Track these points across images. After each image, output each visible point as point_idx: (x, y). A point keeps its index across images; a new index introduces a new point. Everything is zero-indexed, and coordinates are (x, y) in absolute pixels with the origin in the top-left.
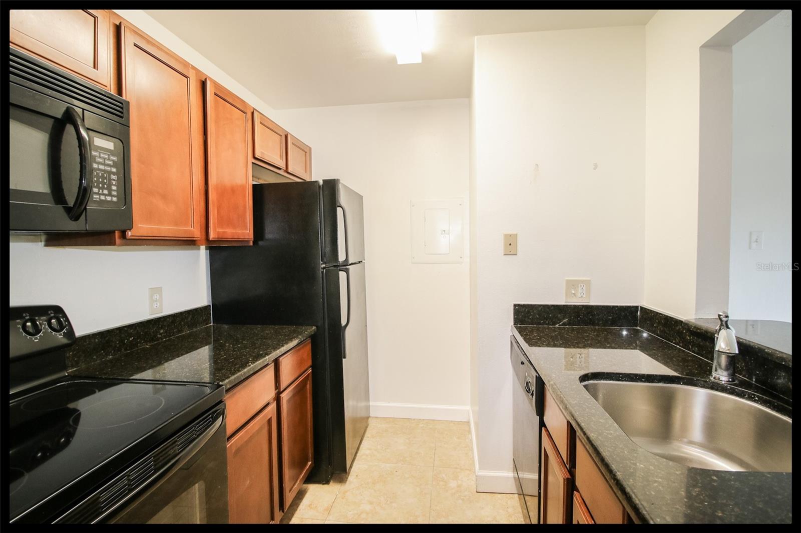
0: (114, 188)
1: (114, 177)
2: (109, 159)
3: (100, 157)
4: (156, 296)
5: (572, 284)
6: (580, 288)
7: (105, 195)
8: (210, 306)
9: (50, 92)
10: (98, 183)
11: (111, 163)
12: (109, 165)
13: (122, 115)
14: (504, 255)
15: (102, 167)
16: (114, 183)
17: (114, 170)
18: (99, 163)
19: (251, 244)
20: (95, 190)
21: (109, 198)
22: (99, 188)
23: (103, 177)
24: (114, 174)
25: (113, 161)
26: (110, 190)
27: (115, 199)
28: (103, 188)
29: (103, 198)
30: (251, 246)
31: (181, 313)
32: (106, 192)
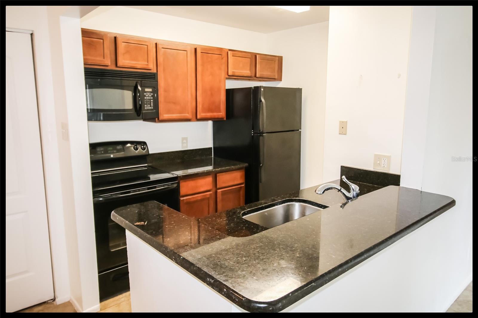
0: (152, 104)
1: (152, 100)
2: (150, 95)
3: (147, 95)
4: (185, 141)
5: (378, 158)
6: (383, 161)
7: (149, 107)
8: (212, 148)
9: (131, 79)
10: (146, 103)
11: (151, 96)
12: (150, 97)
13: (154, 78)
14: (339, 134)
15: (148, 98)
16: (152, 102)
17: (152, 98)
18: (147, 97)
19: (225, 119)
20: (146, 106)
21: (150, 108)
22: (147, 105)
23: (148, 101)
24: (152, 99)
25: (152, 95)
26: (150, 105)
27: (152, 108)
28: (148, 105)
29: (148, 108)
30: (225, 120)
31: (196, 150)
32: (149, 106)
